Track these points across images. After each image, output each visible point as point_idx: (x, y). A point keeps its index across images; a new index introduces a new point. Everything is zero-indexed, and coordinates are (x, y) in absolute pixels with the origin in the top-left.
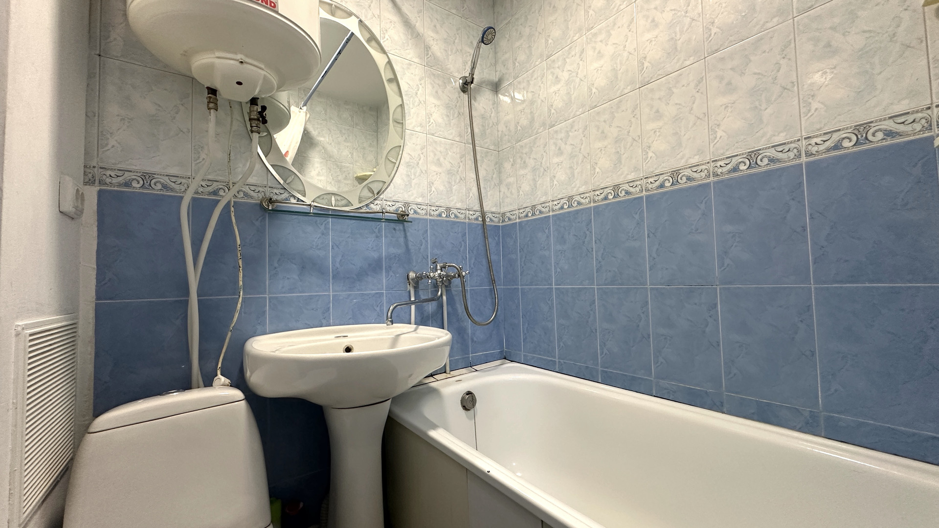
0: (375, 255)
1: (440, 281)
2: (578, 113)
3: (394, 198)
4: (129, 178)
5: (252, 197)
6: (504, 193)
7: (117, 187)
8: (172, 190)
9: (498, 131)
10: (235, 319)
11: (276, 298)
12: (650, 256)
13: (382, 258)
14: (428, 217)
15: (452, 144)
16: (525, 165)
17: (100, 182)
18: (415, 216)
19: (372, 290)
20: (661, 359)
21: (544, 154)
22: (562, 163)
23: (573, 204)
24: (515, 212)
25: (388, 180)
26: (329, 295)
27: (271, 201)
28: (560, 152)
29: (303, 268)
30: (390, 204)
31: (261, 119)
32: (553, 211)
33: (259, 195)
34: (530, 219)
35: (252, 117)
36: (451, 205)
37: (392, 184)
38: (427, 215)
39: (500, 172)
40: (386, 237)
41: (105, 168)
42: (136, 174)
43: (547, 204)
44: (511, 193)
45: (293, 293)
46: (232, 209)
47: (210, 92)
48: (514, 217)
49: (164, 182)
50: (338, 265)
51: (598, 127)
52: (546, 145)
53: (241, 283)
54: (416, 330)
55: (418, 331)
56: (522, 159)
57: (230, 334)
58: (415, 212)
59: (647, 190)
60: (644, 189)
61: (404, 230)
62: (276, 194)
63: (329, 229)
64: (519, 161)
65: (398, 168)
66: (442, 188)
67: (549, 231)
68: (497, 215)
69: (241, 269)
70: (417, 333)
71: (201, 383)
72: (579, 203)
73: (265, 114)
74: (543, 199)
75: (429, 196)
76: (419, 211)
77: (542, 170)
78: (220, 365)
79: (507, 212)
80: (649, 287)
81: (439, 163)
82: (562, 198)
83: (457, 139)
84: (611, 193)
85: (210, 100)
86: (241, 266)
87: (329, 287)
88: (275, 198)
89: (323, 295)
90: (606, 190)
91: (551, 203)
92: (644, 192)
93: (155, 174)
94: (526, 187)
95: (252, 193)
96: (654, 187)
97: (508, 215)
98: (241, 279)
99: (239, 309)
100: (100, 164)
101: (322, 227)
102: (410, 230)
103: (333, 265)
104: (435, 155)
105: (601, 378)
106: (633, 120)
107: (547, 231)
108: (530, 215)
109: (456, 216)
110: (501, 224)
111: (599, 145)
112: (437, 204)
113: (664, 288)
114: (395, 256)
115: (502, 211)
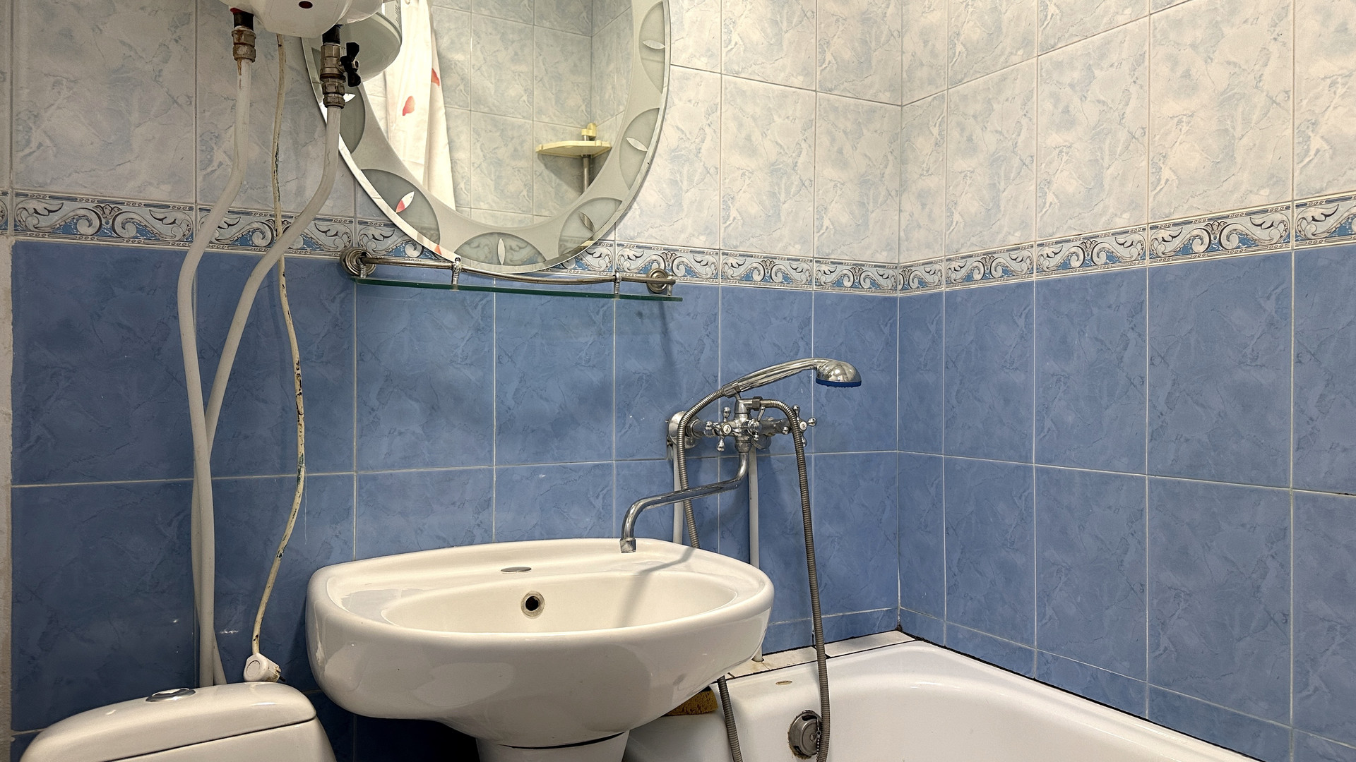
0: (594, 377)
1: (744, 442)
2: (1121, 19)
3: (641, 240)
4: (72, 214)
5: (321, 247)
6: (911, 215)
7: (49, 237)
8: (157, 237)
9: (903, 52)
10: (289, 531)
11: (374, 478)
12: (1300, 411)
13: (611, 384)
14: (721, 283)
15: (784, 96)
16: (970, 147)
17: (15, 226)
18: (689, 281)
19: (586, 459)
20: (1315, 681)
21: (1024, 121)
22: (1070, 147)
23: (1095, 258)
24: (937, 267)
25: (625, 196)
26: (491, 471)
27: (363, 258)
28: (1067, 121)
29: (433, 409)
30: (631, 253)
31: (345, 74)
32: (1040, 270)
33: (338, 241)
34: (976, 286)
35: (328, 71)
36: (776, 250)
37: (635, 205)
38: (716, 277)
39: (903, 162)
40: (620, 333)
41: (26, 195)
42: (85, 205)
43: (1026, 253)
44: (929, 216)
45: (410, 466)
46: (283, 281)
47: (240, 21)
48: (936, 278)
49: (142, 220)
50: (510, 402)
51: (1174, 62)
52: (1028, 98)
53: (302, 450)
54: (685, 558)
55: (691, 561)
56: (963, 130)
57: (277, 562)
58: (690, 271)
59: (1302, 238)
60: (1293, 233)
61: (663, 316)
62: (374, 238)
63: (491, 317)
64: (955, 134)
65: (650, 164)
66: (754, 209)
67: (1028, 325)
68: (891, 272)
69: (301, 417)
70: (690, 570)
71: (220, 675)
72: (1112, 257)
73: (356, 62)
74: (1014, 240)
75: (722, 231)
76: (697, 268)
77: (1016, 162)
78: (257, 632)
79: (918, 265)
80: (1291, 490)
81: (749, 149)
82: (1069, 241)
83: (798, 81)
84: (1201, 239)
85: (239, 39)
86: (302, 411)
87: (491, 452)
88: (371, 246)
89: (476, 471)
90: (1187, 228)
91: (1035, 252)
92: (1293, 242)
93: (122, 203)
94: (970, 204)
95: (322, 238)
96: (1320, 230)
97: (919, 272)
98: (301, 440)
99: (298, 508)
100: (16, 186)
101: (477, 314)
102: (676, 315)
103: (501, 402)
104: (741, 125)
105: (1151, 707)
106: (1274, 48)
107: (1021, 322)
108: (977, 276)
109: (787, 278)
110: (899, 295)
111: (1173, 107)
112: (742, 249)
113: (1334, 499)
114: (640, 379)
115: (904, 260)
